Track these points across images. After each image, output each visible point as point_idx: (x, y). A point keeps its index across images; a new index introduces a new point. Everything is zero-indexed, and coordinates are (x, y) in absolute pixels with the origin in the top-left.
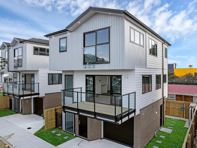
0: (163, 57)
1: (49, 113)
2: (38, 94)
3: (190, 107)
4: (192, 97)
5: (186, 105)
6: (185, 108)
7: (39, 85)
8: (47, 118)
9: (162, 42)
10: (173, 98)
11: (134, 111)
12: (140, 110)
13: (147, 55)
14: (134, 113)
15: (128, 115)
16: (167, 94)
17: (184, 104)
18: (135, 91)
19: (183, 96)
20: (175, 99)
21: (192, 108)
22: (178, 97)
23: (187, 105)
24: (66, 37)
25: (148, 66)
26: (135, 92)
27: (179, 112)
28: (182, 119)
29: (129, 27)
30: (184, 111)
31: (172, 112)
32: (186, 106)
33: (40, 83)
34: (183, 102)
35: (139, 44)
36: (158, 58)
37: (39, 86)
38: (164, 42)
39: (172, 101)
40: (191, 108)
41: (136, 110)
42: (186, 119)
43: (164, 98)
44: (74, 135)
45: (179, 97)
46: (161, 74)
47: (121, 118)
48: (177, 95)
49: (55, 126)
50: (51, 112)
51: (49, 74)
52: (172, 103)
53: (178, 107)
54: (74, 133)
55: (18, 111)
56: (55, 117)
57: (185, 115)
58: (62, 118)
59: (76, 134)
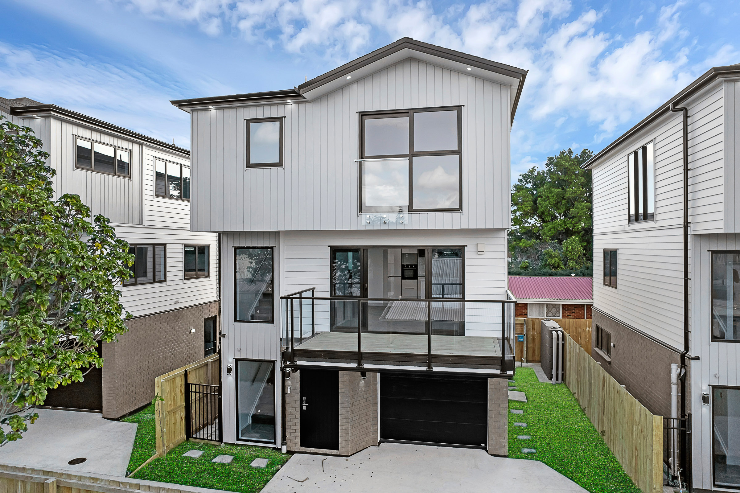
1: (167, 387)
3: (549, 329)
5: (527, 327)
6: (526, 335)
8: (164, 406)
17: (523, 325)
21: (556, 332)
23: (530, 327)
24: (282, 118)
28: (521, 364)
30: (522, 342)
32: (527, 330)
34: (520, 320)
42: (529, 364)
44: (285, 449)
49: (183, 435)
50: (174, 382)
54: (283, 445)
56: (184, 403)
57: (525, 352)
58: (220, 400)
59: (290, 445)
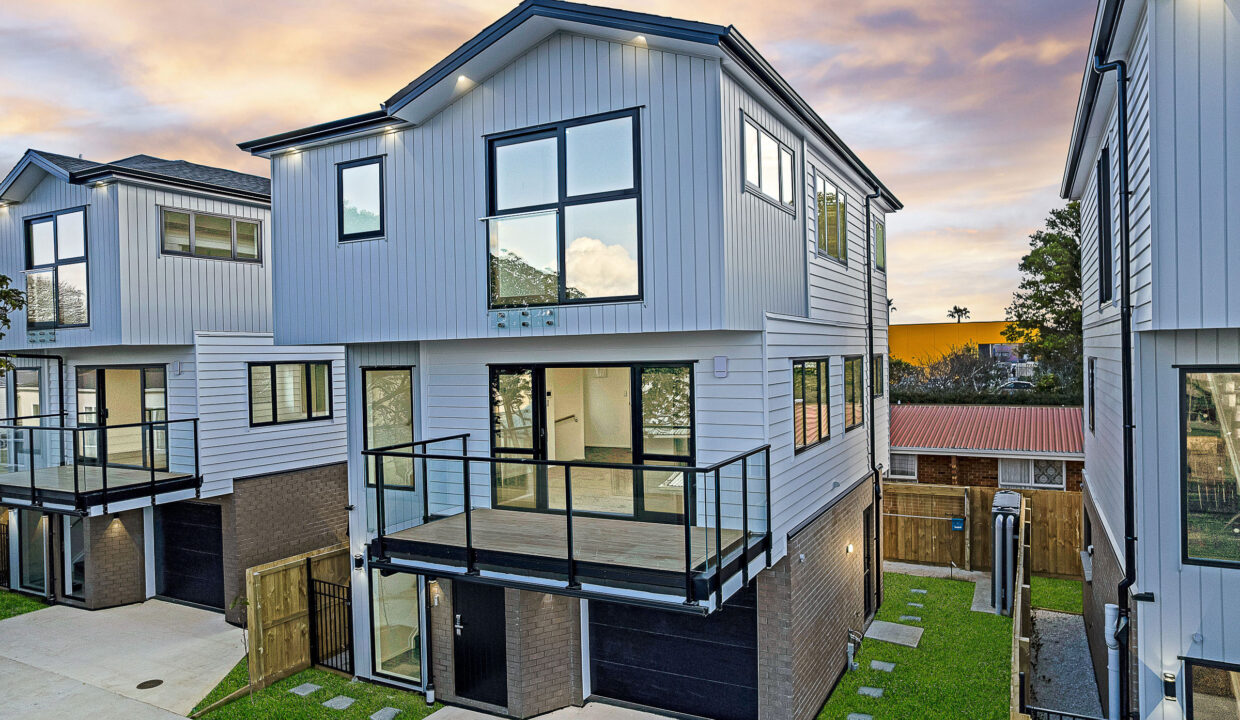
0: (869, 265)
1: (271, 584)
2: (195, 482)
3: (994, 510)
4: (993, 463)
5: (971, 503)
6: (968, 519)
7: (201, 427)
8: (261, 613)
9: (865, 192)
10: (903, 473)
11: (766, 544)
12: (789, 538)
13: (811, 258)
14: (763, 556)
15: (742, 563)
16: (888, 455)
17: (962, 499)
18: (767, 443)
19: (953, 460)
20: (915, 477)
21: (1005, 516)
22: (928, 470)
23: (978, 504)
24: (381, 157)
25: (813, 313)
26: (767, 448)
27: (941, 543)
28: (957, 572)
29: (738, 113)
30: (962, 532)
31: (907, 543)
32: (972, 510)
33: (202, 419)
34: (958, 490)
35: (776, 197)
36: (850, 272)
37: (201, 436)
38: (872, 192)
39: (907, 488)
40: (1000, 518)
41: (774, 539)
42: (975, 573)
43: (877, 473)
44: (431, 696)
45: (934, 467)
46: (864, 351)
47: (716, 584)
48: (922, 459)
49: (306, 659)
50: (285, 576)
51: (251, 364)
52: (907, 495)
53: (934, 513)
54: (428, 689)
55: (52, 590)
56: (306, 609)
57: (967, 551)
58: (350, 609)
59: (441, 691)
